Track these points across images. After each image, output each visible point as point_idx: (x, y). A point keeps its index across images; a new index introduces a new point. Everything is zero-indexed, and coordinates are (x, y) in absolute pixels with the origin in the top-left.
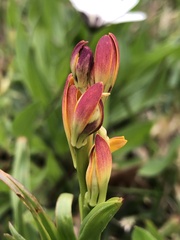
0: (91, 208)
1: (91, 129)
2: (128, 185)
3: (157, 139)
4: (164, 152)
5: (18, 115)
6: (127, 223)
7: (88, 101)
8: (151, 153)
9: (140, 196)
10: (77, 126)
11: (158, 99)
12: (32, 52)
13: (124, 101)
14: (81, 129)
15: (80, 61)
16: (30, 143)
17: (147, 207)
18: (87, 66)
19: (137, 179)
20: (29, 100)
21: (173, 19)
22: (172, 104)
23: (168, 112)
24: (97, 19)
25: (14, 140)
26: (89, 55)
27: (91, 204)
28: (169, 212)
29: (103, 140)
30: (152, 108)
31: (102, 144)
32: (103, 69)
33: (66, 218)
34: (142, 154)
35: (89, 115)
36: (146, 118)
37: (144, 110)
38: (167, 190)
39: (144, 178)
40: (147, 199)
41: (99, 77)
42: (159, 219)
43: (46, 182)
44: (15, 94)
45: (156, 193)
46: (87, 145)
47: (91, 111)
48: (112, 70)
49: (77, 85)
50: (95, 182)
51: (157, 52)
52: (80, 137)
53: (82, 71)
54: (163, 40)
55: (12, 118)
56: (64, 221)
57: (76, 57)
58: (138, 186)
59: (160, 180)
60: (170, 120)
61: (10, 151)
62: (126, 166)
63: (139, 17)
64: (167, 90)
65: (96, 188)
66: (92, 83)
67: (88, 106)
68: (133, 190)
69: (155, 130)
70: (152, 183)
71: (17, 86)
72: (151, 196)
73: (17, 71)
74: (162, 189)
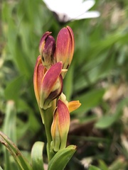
0: (55, 153)
1: (54, 95)
2: (87, 135)
3: (108, 101)
4: (113, 111)
5: (9, 85)
6: (86, 162)
7: (51, 75)
8: (104, 112)
9: (96, 142)
10: (43, 93)
11: (110, 73)
12: (19, 39)
13: (85, 75)
14: (46, 95)
15: (46, 47)
16: (16, 105)
17: (101, 150)
18: (51, 50)
19: (94, 130)
20: (16, 74)
21: (121, 17)
22: (119, 77)
23: (117, 82)
24: (64, 16)
25: (5, 103)
26: (52, 42)
27: (55, 150)
28: (117, 154)
29: (63, 103)
30: (105, 80)
31: (62, 106)
32: (62, 52)
33: (38, 160)
34: (98, 112)
35: (52, 86)
36: (101, 87)
37: (99, 81)
38: (115, 138)
39: (99, 130)
40: (100, 145)
41: (59, 58)
42: (110, 159)
43: (28, 132)
44: (7, 70)
45: (107, 140)
46: (52, 107)
47: (54, 82)
48: (69, 53)
49: (44, 64)
50: (57, 134)
51: (108, 40)
52: (46, 101)
53: (47, 53)
54: (113, 31)
55: (4, 87)
56: (37, 161)
57: (43, 44)
58: (95, 135)
59: (111, 131)
60: (118, 88)
61: (2, 111)
62: (86, 121)
63: (95, 15)
64: (116, 67)
65: (58, 138)
66: (54, 62)
67: (51, 79)
68: (91, 138)
69: (107, 95)
70: (104, 133)
71: (9, 64)
72: (104, 142)
73: (8, 53)
74: (111, 138)
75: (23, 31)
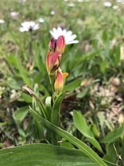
9: (77, 104)
12: (40, 57)
16: (39, 86)
23: (88, 77)
27: (56, 96)
28: (87, 110)
29: (60, 73)
38: (87, 103)
40: (79, 105)
41: (58, 49)
44: (35, 71)
46: (55, 74)
47: (55, 61)
49: (51, 53)
50: (57, 88)
53: (52, 47)
57: (50, 43)
64: (87, 70)
67: (54, 59)
68: (75, 102)
69: (83, 84)
70: (81, 100)
72: (81, 104)
74: (85, 102)
75: (43, 54)
